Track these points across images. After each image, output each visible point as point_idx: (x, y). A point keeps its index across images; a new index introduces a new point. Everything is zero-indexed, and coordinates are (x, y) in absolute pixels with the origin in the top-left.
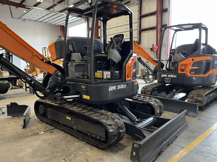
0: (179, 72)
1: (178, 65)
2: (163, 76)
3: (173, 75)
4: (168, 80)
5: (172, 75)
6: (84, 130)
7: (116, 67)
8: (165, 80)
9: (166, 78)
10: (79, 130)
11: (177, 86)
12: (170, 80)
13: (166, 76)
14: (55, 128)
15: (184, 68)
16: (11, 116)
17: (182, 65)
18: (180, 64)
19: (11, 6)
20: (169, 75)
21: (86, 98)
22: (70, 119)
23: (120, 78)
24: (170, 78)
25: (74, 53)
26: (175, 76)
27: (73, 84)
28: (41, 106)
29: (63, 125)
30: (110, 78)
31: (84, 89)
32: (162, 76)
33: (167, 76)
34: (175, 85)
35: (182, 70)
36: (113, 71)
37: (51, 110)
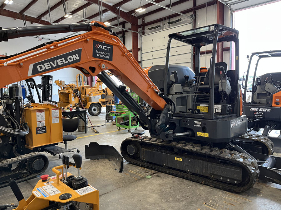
0: (274, 105)
1: (272, 97)
2: (253, 110)
3: (266, 109)
4: (260, 115)
5: (264, 109)
6: (204, 172)
7: (227, 100)
8: (256, 115)
9: (257, 112)
10: (196, 172)
11: (270, 121)
12: (261, 115)
13: (256, 109)
14: (157, 172)
15: (278, 100)
16: (90, 159)
17: (277, 97)
18: (274, 95)
19: (26, 21)
20: (260, 109)
21: (203, 136)
22: (181, 160)
23: (233, 113)
24: (263, 112)
25: (176, 85)
26: (269, 110)
27: (180, 120)
28: (131, 145)
29: (168, 168)
30: (221, 112)
31: (200, 125)
32: (251, 110)
33: (258, 110)
34: (268, 121)
35: (277, 103)
36: (225, 104)
37: (147, 150)
